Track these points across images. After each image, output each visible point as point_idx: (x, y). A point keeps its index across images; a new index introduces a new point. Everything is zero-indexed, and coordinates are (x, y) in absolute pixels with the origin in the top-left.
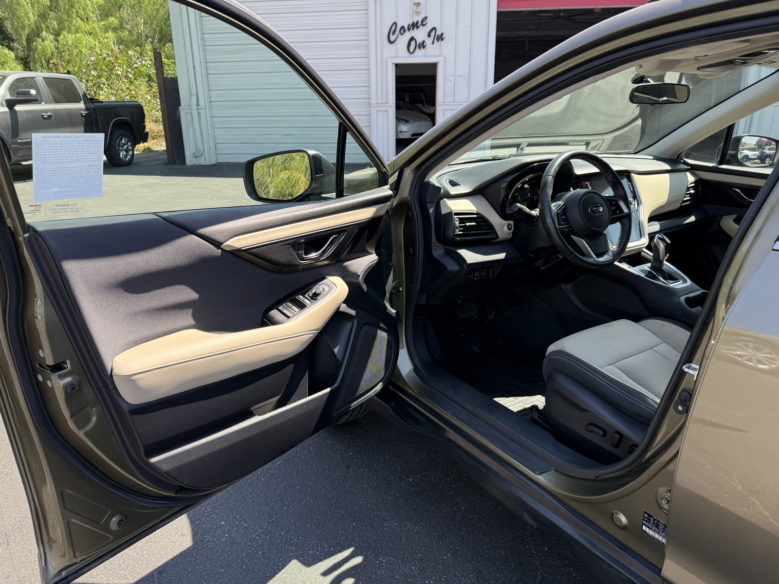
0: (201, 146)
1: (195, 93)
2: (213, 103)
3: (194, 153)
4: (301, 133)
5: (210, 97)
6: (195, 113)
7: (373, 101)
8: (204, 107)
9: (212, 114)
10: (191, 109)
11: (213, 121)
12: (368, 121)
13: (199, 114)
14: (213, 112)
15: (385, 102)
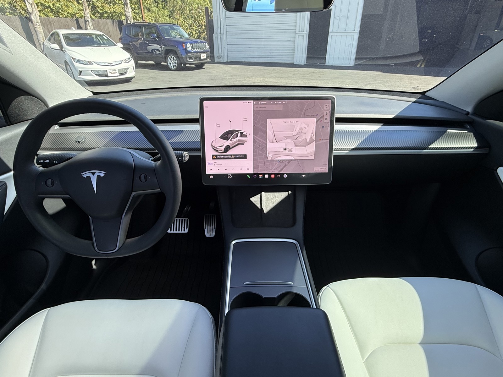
0: (221, 53)
1: (220, 27)
2: (227, 32)
3: (218, 56)
4: (264, 47)
5: (226, 29)
6: (219, 37)
7: (297, 30)
8: (223, 34)
10: (217, 35)
11: (227, 41)
12: (294, 41)
14: (227, 36)
15: (303, 31)
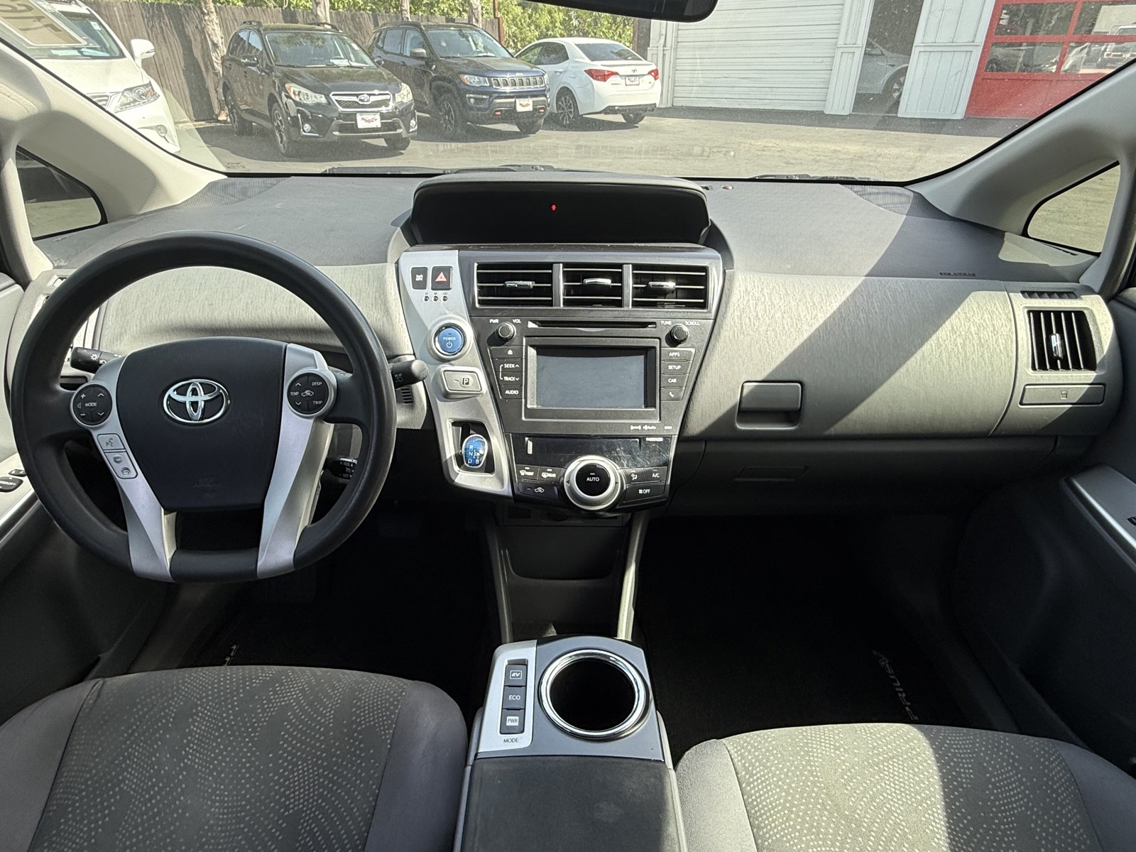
1: (664, 33)
2: (680, 44)
4: (759, 76)
5: (677, 37)
6: (661, 54)
7: (841, 41)
8: (670, 48)
9: (676, 55)
10: (657, 50)
11: (676, 63)
12: (831, 64)
13: (664, 55)
14: (678, 53)
15: (853, 41)
